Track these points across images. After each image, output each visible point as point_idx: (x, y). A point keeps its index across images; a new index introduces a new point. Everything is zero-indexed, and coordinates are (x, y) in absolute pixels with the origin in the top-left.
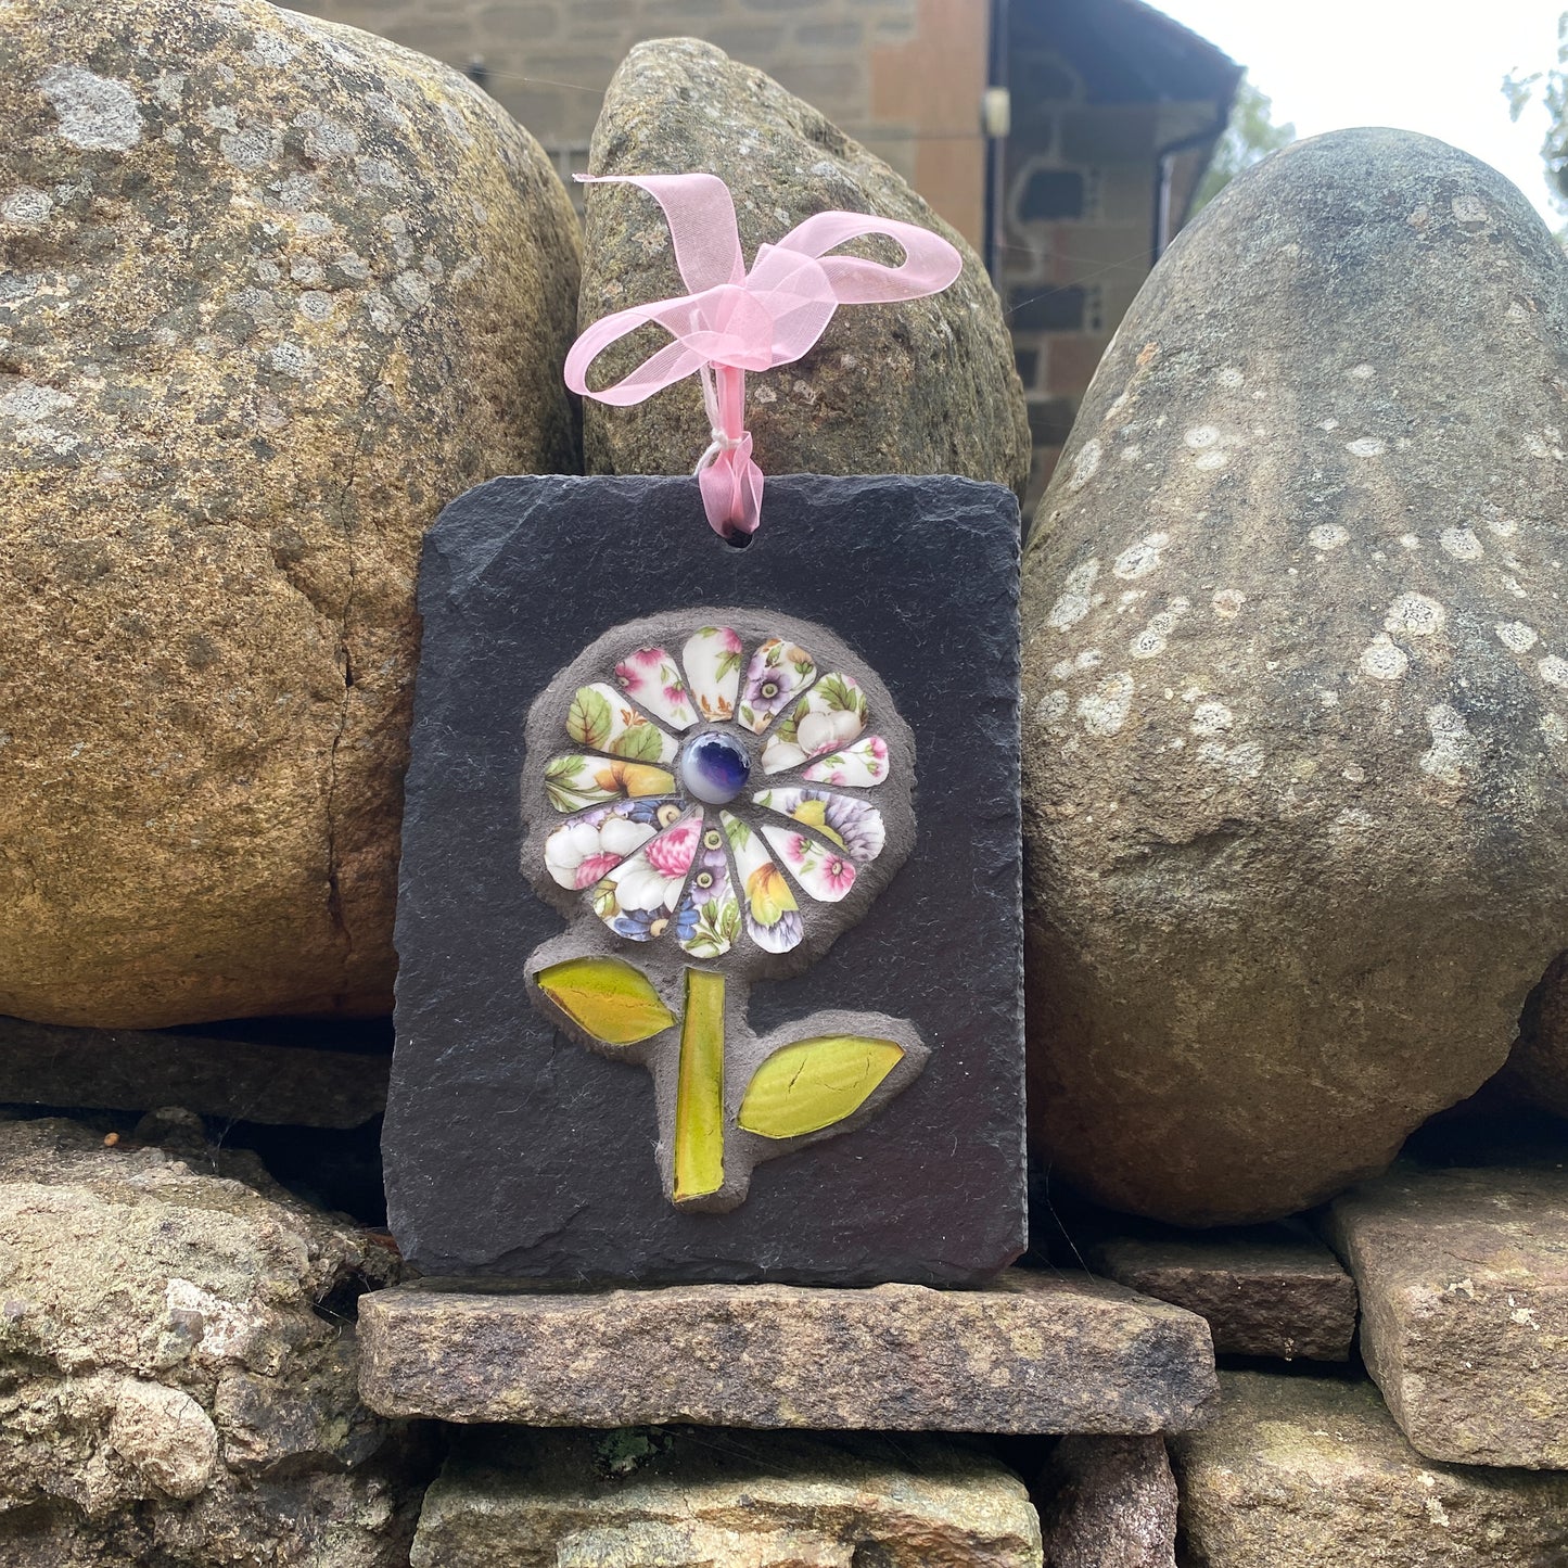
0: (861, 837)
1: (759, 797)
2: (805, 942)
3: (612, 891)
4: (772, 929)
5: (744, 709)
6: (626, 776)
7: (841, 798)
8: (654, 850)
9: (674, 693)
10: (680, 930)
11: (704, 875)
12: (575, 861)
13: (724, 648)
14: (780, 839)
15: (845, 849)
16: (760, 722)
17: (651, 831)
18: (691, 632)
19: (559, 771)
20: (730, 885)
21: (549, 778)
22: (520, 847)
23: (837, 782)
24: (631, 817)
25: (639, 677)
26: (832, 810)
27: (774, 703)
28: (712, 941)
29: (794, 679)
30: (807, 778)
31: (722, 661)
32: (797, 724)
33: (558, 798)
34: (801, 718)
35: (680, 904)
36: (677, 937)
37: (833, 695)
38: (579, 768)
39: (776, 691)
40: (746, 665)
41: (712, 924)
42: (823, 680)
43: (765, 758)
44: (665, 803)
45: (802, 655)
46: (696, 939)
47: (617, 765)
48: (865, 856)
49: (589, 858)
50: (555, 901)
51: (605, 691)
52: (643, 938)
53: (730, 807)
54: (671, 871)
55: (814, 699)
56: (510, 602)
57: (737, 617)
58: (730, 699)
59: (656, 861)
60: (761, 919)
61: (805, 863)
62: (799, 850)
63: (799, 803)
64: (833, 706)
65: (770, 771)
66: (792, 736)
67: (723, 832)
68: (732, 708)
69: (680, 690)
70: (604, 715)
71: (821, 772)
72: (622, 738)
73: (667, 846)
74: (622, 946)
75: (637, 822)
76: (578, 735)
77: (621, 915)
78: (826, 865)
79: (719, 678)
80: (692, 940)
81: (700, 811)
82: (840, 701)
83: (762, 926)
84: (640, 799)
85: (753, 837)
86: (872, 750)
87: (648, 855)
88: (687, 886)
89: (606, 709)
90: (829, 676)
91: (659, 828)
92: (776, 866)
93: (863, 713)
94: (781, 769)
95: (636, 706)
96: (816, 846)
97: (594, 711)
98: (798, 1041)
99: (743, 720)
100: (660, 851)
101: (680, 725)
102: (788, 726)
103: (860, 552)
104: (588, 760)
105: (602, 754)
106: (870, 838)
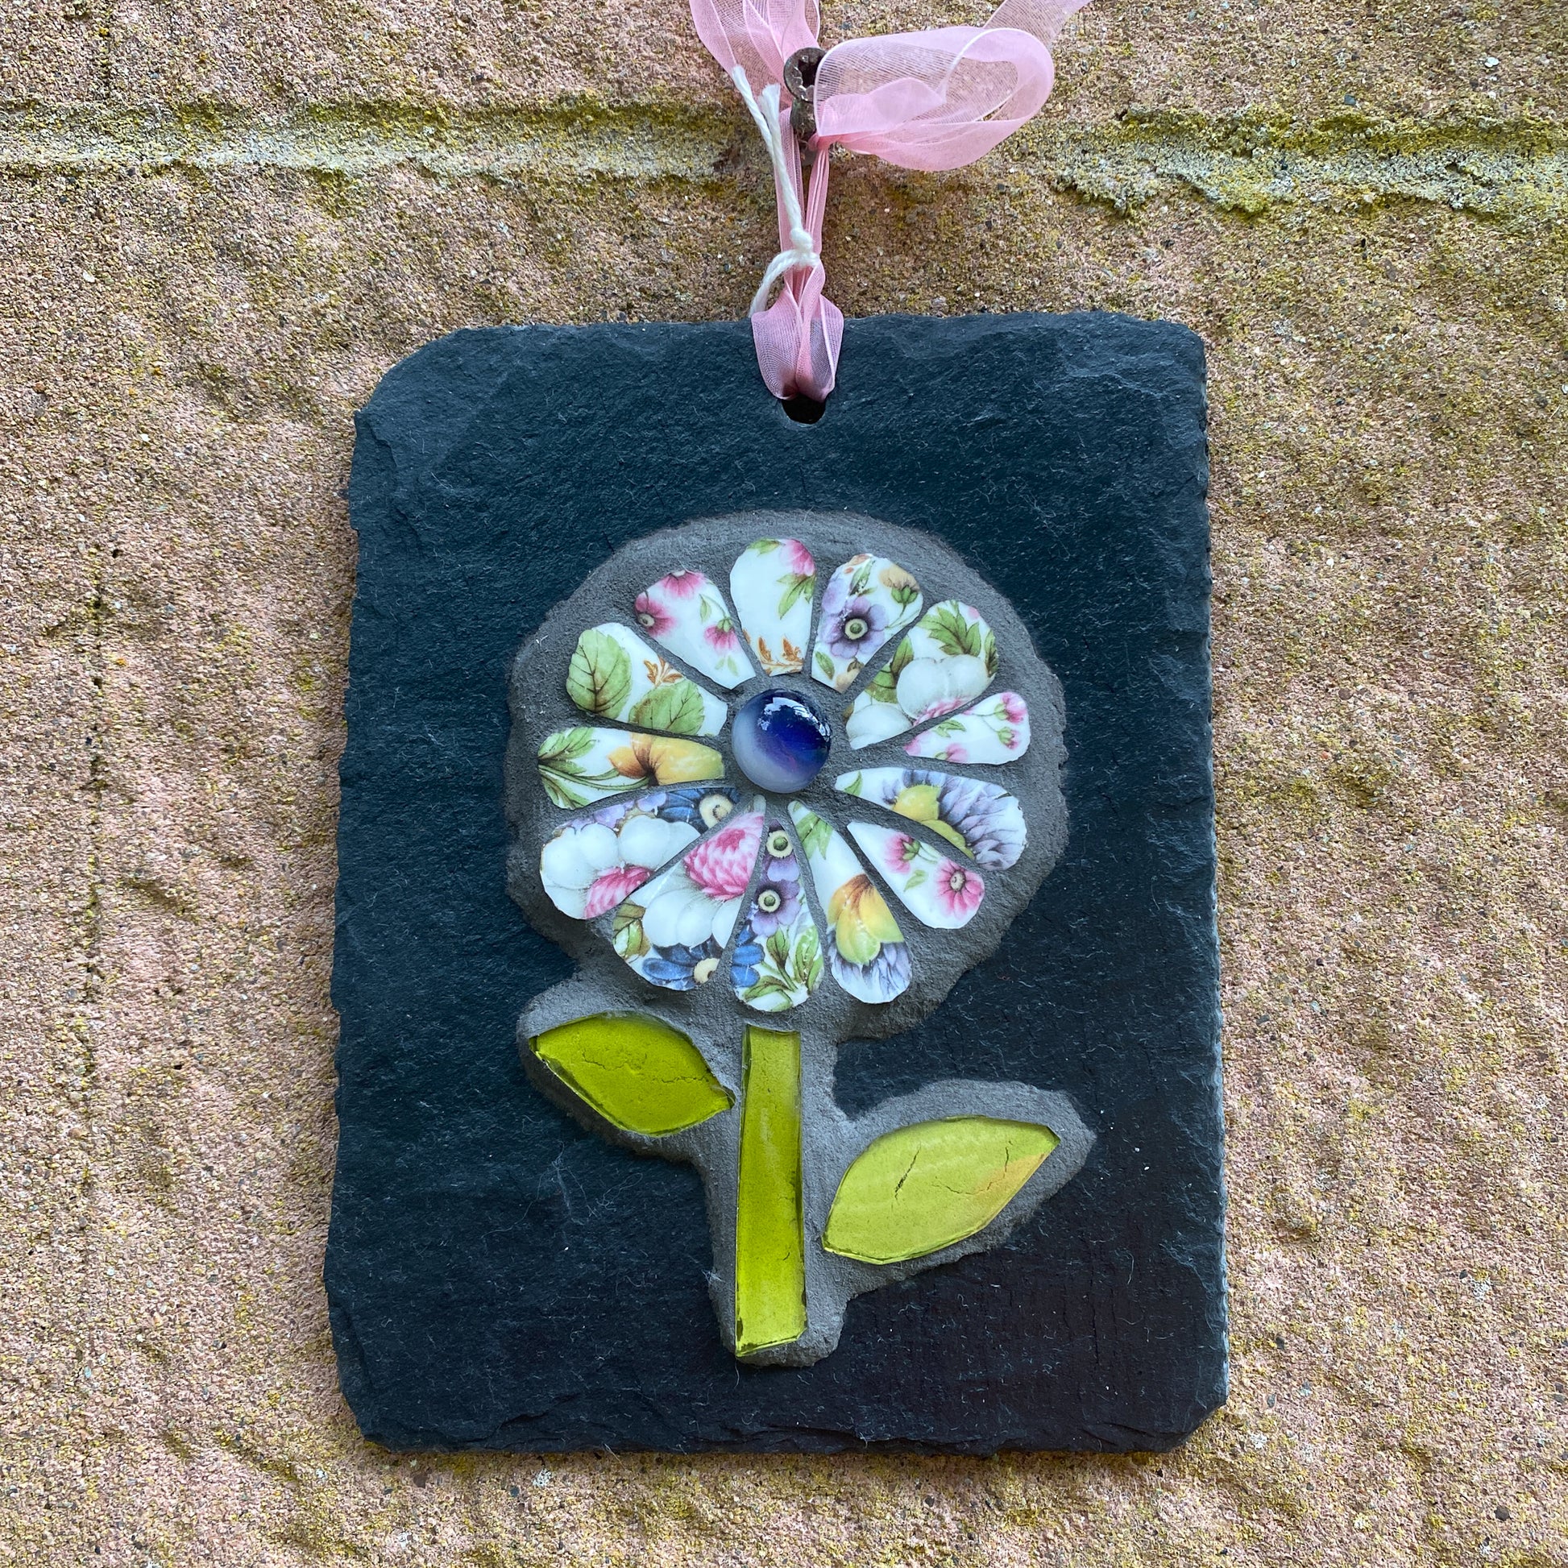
0: (991, 836)
1: (843, 783)
2: (916, 987)
3: (638, 920)
4: (867, 969)
5: (821, 656)
6: (653, 756)
7: (961, 780)
8: (697, 861)
9: (719, 635)
10: (736, 974)
11: (768, 894)
12: (586, 879)
13: (790, 569)
14: (875, 840)
15: (968, 852)
16: (843, 676)
17: (695, 834)
18: (743, 547)
19: (557, 750)
20: (805, 908)
21: (544, 761)
22: (505, 857)
23: (955, 758)
24: (664, 814)
25: (668, 614)
26: (949, 799)
27: (863, 646)
28: (782, 988)
29: (890, 614)
30: (910, 753)
31: (786, 588)
32: (896, 676)
33: (557, 789)
34: (901, 667)
35: (735, 936)
36: (733, 982)
37: (947, 634)
38: (586, 746)
39: (864, 630)
40: (821, 592)
41: (781, 964)
42: (933, 612)
43: (851, 726)
44: (711, 792)
45: (901, 576)
46: (756, 985)
47: (640, 740)
48: (997, 863)
49: (604, 873)
50: (556, 934)
51: (621, 635)
52: (683, 986)
53: (802, 796)
54: (721, 891)
55: (920, 641)
56: (479, 508)
57: (807, 522)
58: (799, 642)
59: (699, 875)
60: (848, 954)
61: (911, 874)
62: (903, 854)
63: (902, 788)
64: (947, 649)
65: (858, 743)
66: (890, 693)
67: (792, 831)
68: (802, 655)
69: (729, 632)
70: (619, 670)
71: (931, 744)
72: (647, 702)
73: (713, 853)
74: (654, 996)
75: (671, 820)
76: (583, 697)
77: (652, 954)
78: (943, 876)
79: (783, 614)
80: (752, 986)
81: (760, 803)
82: (959, 642)
83: (852, 965)
84: (672, 789)
85: (836, 842)
86: (1006, 712)
87: (689, 868)
88: (744, 911)
89: (622, 661)
90: (941, 605)
91: (702, 828)
93: (991, 658)
94: (874, 740)
95: (666, 655)
96: (927, 850)
97: (604, 665)
98: (908, 1125)
99: (818, 673)
100: (704, 861)
101: (730, 681)
102: (883, 679)
103: (980, 425)
104: (599, 734)
105: (619, 725)
106: (1005, 837)
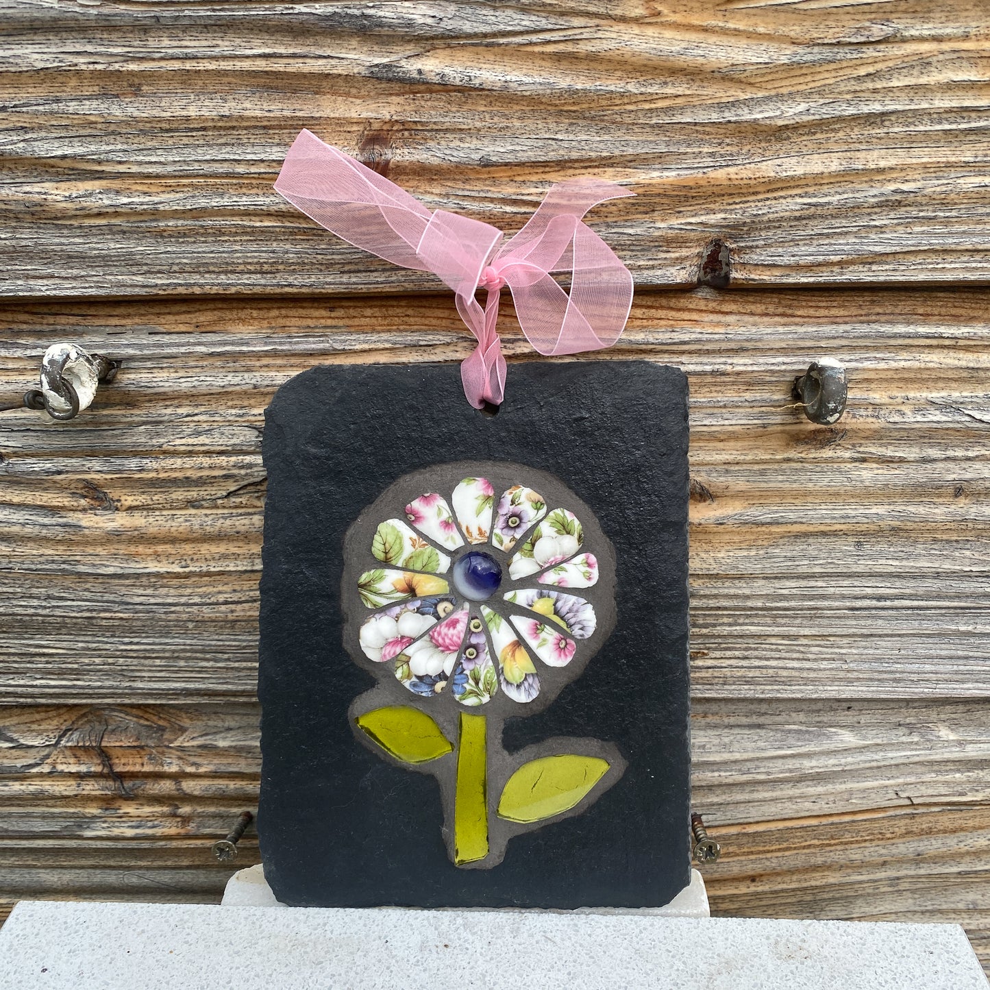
0: (579, 623)
1: (508, 596)
2: (542, 692)
3: (407, 662)
4: (518, 686)
5: (496, 535)
6: (414, 583)
7: (565, 595)
8: (436, 634)
9: (446, 525)
10: (455, 688)
11: (471, 650)
12: (381, 643)
13: (481, 493)
14: (523, 624)
15: (568, 630)
16: (507, 544)
17: (435, 621)
18: (459, 481)
19: (367, 580)
20: (489, 657)
21: (363, 586)
22: (342, 628)
23: (563, 584)
24: (419, 611)
25: (422, 514)
26: (559, 604)
27: (517, 530)
28: (477, 695)
29: (531, 515)
30: (541, 582)
31: (480, 502)
32: (533, 545)
33: (367, 599)
34: (536, 541)
35: (454, 670)
36: (453, 692)
37: (559, 525)
38: (381, 578)
39: (518, 520)
40: (497, 504)
41: (477, 683)
42: (551, 514)
43: (511, 569)
44: (442, 600)
45: (537, 496)
46: (465, 694)
47: (408, 575)
48: (582, 636)
49: (390, 640)
50: (366, 667)
51: (396, 524)
52: (429, 694)
53: (487, 603)
54: (447, 648)
55: (546, 528)
56: (328, 459)
57: (490, 467)
58: (486, 528)
59: (437, 641)
60: (510, 678)
61: (540, 640)
62: (536, 631)
63: (536, 599)
64: (559, 532)
65: (514, 577)
67: (482, 619)
68: (487, 535)
69: (452, 523)
70: (398, 541)
71: (550, 578)
72: (411, 557)
73: (444, 630)
74: (416, 699)
75: (423, 614)
76: (381, 556)
77: (414, 679)
78: (556, 641)
79: (478, 513)
80: (463, 694)
81: (467, 605)
82: (565, 529)
83: (511, 684)
84: (424, 599)
85: (504, 623)
86: (587, 563)
87: (432, 638)
88: (459, 658)
89: (399, 538)
90: (556, 511)
91: (438, 618)
92: (520, 642)
93: (580, 536)
94: (523, 575)
95: (420, 534)
96: (548, 629)
97: (390, 539)
98: (538, 757)
99: (495, 543)
100: (439, 634)
101: (451, 547)
102: (527, 546)
103: (576, 420)
104: (387, 572)
105: (398, 568)
106: (585, 623)
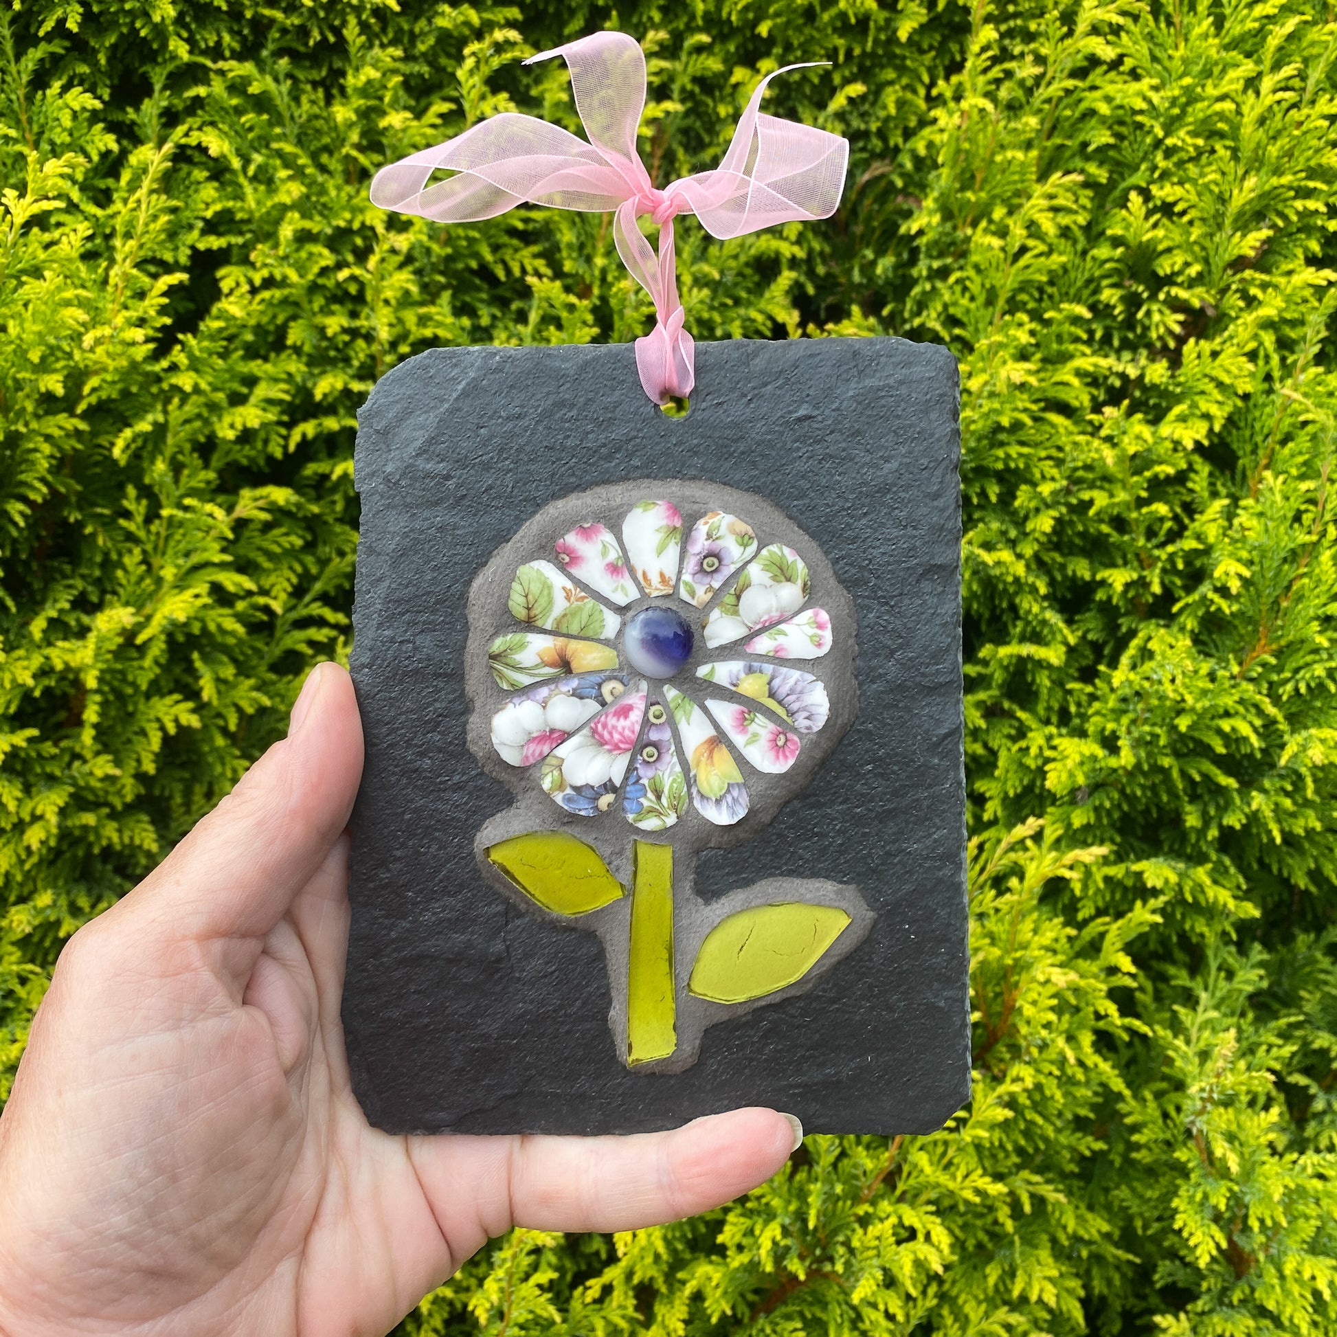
0: (804, 709)
1: (702, 671)
2: (751, 813)
3: (560, 767)
4: (718, 801)
5: (686, 584)
6: (569, 653)
7: (784, 670)
8: (600, 726)
9: (613, 569)
10: (626, 804)
11: (650, 749)
12: (522, 739)
13: (664, 522)
14: (725, 712)
15: (789, 720)
16: (702, 596)
17: (596, 707)
18: (630, 507)
19: (502, 648)
20: (675, 759)
21: (494, 657)
22: (466, 723)
23: (782, 654)
24: (578, 694)
25: (580, 553)
26: (776, 683)
27: (715, 576)
28: (659, 814)
29: (735, 553)
30: (749, 650)
31: (661, 536)
32: (738, 597)
33: (502, 676)
34: (742, 591)
35: (626, 778)
36: (625, 811)
37: (775, 569)
38: (522, 646)
39: (716, 564)
40: (686, 536)
41: (659, 797)
42: (764, 552)
43: (707, 632)
44: (610, 678)
45: (743, 527)
46: (642, 813)
47: (560, 641)
48: (809, 728)
49: (535, 735)
50: (504, 776)
51: (545, 569)
52: (591, 813)
53: (671, 681)
54: (617, 747)
55: (755, 572)
56: (447, 477)
57: (675, 487)
58: (671, 573)
59: (601, 736)
60: (705, 789)
61: (749, 735)
62: (743, 722)
63: (743, 675)
64: (774, 578)
65: (712, 644)
66: (734, 610)
67: (666, 705)
68: (673, 583)
69: (622, 566)
70: (545, 593)
71: (763, 645)
72: (564, 616)
73: (612, 721)
74: (571, 819)
75: (581, 698)
76: (520, 613)
77: (569, 791)
78: (771, 737)
79: (659, 553)
80: (639, 813)
81: (644, 685)
82: (782, 573)
83: (708, 799)
84: (582, 675)
85: (697, 711)
86: (815, 622)
87: (594, 731)
88: (632, 761)
89: (547, 587)
90: (770, 547)
91: (603, 704)
92: (720, 739)
93: (805, 585)
94: (724, 641)
95: (578, 583)
96: (760, 719)
97: (535, 589)
98: (746, 908)
99: (684, 595)
100: (605, 726)
101: (622, 601)
102: (729, 599)
103: (799, 420)
104: (531, 637)
105: (544, 632)
106: (814, 710)
